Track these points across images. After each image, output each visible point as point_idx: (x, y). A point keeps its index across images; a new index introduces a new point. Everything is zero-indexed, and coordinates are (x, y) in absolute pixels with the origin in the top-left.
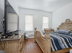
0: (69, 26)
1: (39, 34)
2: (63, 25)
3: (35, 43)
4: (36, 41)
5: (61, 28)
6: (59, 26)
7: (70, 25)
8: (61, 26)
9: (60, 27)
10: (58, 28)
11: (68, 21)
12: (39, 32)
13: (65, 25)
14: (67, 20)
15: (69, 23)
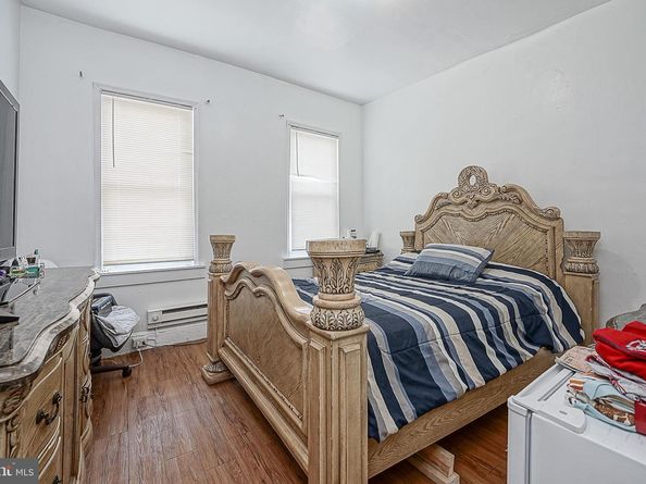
0: (481, 219)
1: (259, 294)
2: (443, 210)
3: (213, 385)
4: (227, 369)
5: (428, 235)
6: (420, 220)
7: (487, 214)
8: (428, 222)
9: (424, 226)
10: (414, 237)
11: (473, 180)
12: (258, 275)
13: (456, 210)
14: (469, 177)
15: (478, 196)
